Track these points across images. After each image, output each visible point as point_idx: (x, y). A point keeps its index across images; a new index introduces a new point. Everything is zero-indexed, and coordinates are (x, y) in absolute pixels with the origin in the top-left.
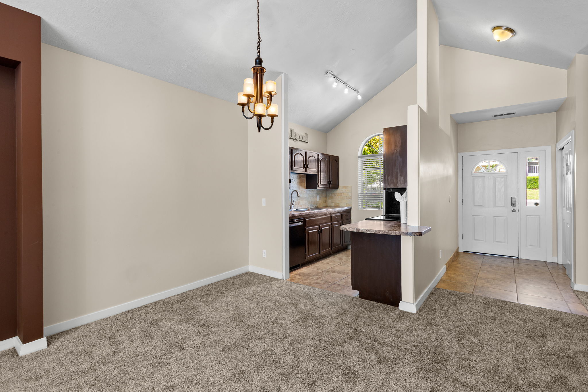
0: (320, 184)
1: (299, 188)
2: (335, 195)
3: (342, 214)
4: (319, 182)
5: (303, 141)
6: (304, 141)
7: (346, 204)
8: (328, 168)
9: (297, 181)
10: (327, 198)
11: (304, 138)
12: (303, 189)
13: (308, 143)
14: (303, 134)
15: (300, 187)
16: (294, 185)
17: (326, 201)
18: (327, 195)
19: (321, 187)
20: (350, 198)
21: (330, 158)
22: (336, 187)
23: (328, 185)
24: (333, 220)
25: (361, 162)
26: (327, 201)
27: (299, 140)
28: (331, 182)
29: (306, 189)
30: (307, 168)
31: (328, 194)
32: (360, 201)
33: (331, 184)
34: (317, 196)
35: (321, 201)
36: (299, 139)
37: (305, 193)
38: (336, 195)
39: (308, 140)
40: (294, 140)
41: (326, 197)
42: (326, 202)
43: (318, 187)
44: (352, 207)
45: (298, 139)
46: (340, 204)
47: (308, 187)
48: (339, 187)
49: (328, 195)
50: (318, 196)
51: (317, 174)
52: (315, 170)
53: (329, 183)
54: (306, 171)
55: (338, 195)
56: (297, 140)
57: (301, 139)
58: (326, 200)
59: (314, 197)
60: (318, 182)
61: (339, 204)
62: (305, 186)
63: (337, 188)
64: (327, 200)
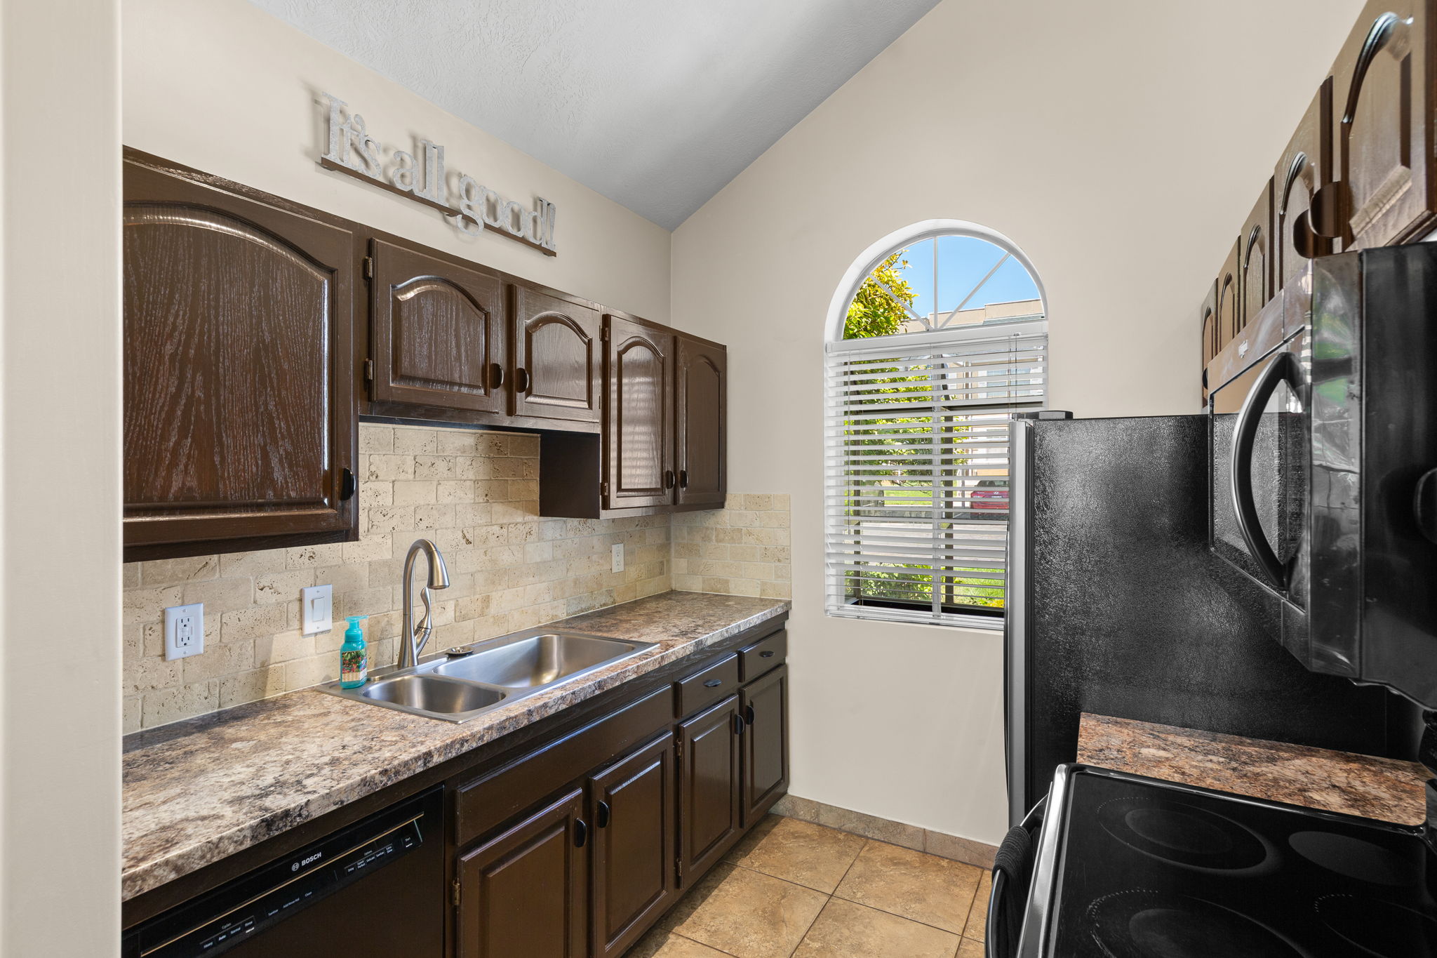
0: (619, 489)
1: (490, 512)
2: (706, 539)
3: (740, 655)
4: (613, 480)
5: (520, 234)
6: (523, 241)
7: (764, 584)
8: (669, 401)
9: (471, 475)
10: (668, 551)
11: (526, 221)
12: (520, 519)
13: (554, 254)
14: (524, 202)
15: (498, 508)
16: (447, 500)
17: (662, 568)
18: (668, 538)
19: (623, 505)
20: (780, 556)
21: (681, 348)
22: (714, 497)
23: (669, 492)
24: (686, 709)
25: (838, 375)
26: (669, 570)
27: (487, 226)
28: (684, 474)
29: (542, 518)
30: (520, 396)
31: (672, 528)
32: (832, 571)
33: (684, 484)
34: (614, 547)
35: (633, 572)
36: (490, 222)
37: (534, 537)
38: (714, 538)
39: (556, 244)
40: (451, 219)
41: (665, 547)
42: (661, 573)
43: (606, 506)
44: (790, 602)
45: (480, 214)
46: (732, 586)
47: (549, 507)
48: (729, 496)
49: (673, 537)
50: (618, 549)
51: (598, 430)
52: (585, 405)
53: (671, 479)
54: (511, 411)
55: (721, 536)
56: (469, 220)
57: (505, 222)
58: (662, 563)
59: (594, 557)
60: (606, 477)
61: (727, 582)
62: (536, 497)
63: (718, 502)
64: (668, 561)
